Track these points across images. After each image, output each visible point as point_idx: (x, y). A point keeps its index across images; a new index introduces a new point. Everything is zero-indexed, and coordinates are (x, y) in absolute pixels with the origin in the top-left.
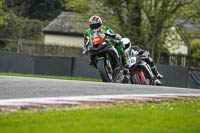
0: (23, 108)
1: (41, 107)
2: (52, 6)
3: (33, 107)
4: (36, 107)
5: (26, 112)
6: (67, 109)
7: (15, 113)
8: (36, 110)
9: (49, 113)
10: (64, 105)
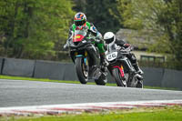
0: (87, 111)
1: (102, 110)
2: (112, 24)
3: (95, 110)
4: (98, 111)
5: (90, 114)
6: (125, 112)
7: (81, 115)
8: (97, 113)
9: (109, 115)
10: (122, 108)
